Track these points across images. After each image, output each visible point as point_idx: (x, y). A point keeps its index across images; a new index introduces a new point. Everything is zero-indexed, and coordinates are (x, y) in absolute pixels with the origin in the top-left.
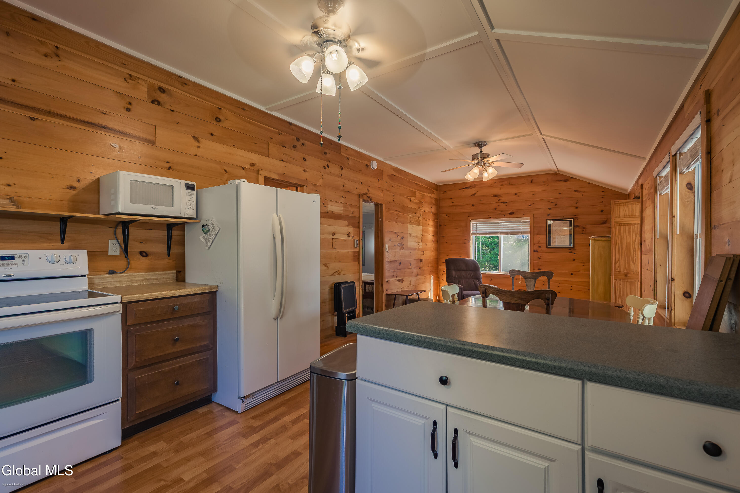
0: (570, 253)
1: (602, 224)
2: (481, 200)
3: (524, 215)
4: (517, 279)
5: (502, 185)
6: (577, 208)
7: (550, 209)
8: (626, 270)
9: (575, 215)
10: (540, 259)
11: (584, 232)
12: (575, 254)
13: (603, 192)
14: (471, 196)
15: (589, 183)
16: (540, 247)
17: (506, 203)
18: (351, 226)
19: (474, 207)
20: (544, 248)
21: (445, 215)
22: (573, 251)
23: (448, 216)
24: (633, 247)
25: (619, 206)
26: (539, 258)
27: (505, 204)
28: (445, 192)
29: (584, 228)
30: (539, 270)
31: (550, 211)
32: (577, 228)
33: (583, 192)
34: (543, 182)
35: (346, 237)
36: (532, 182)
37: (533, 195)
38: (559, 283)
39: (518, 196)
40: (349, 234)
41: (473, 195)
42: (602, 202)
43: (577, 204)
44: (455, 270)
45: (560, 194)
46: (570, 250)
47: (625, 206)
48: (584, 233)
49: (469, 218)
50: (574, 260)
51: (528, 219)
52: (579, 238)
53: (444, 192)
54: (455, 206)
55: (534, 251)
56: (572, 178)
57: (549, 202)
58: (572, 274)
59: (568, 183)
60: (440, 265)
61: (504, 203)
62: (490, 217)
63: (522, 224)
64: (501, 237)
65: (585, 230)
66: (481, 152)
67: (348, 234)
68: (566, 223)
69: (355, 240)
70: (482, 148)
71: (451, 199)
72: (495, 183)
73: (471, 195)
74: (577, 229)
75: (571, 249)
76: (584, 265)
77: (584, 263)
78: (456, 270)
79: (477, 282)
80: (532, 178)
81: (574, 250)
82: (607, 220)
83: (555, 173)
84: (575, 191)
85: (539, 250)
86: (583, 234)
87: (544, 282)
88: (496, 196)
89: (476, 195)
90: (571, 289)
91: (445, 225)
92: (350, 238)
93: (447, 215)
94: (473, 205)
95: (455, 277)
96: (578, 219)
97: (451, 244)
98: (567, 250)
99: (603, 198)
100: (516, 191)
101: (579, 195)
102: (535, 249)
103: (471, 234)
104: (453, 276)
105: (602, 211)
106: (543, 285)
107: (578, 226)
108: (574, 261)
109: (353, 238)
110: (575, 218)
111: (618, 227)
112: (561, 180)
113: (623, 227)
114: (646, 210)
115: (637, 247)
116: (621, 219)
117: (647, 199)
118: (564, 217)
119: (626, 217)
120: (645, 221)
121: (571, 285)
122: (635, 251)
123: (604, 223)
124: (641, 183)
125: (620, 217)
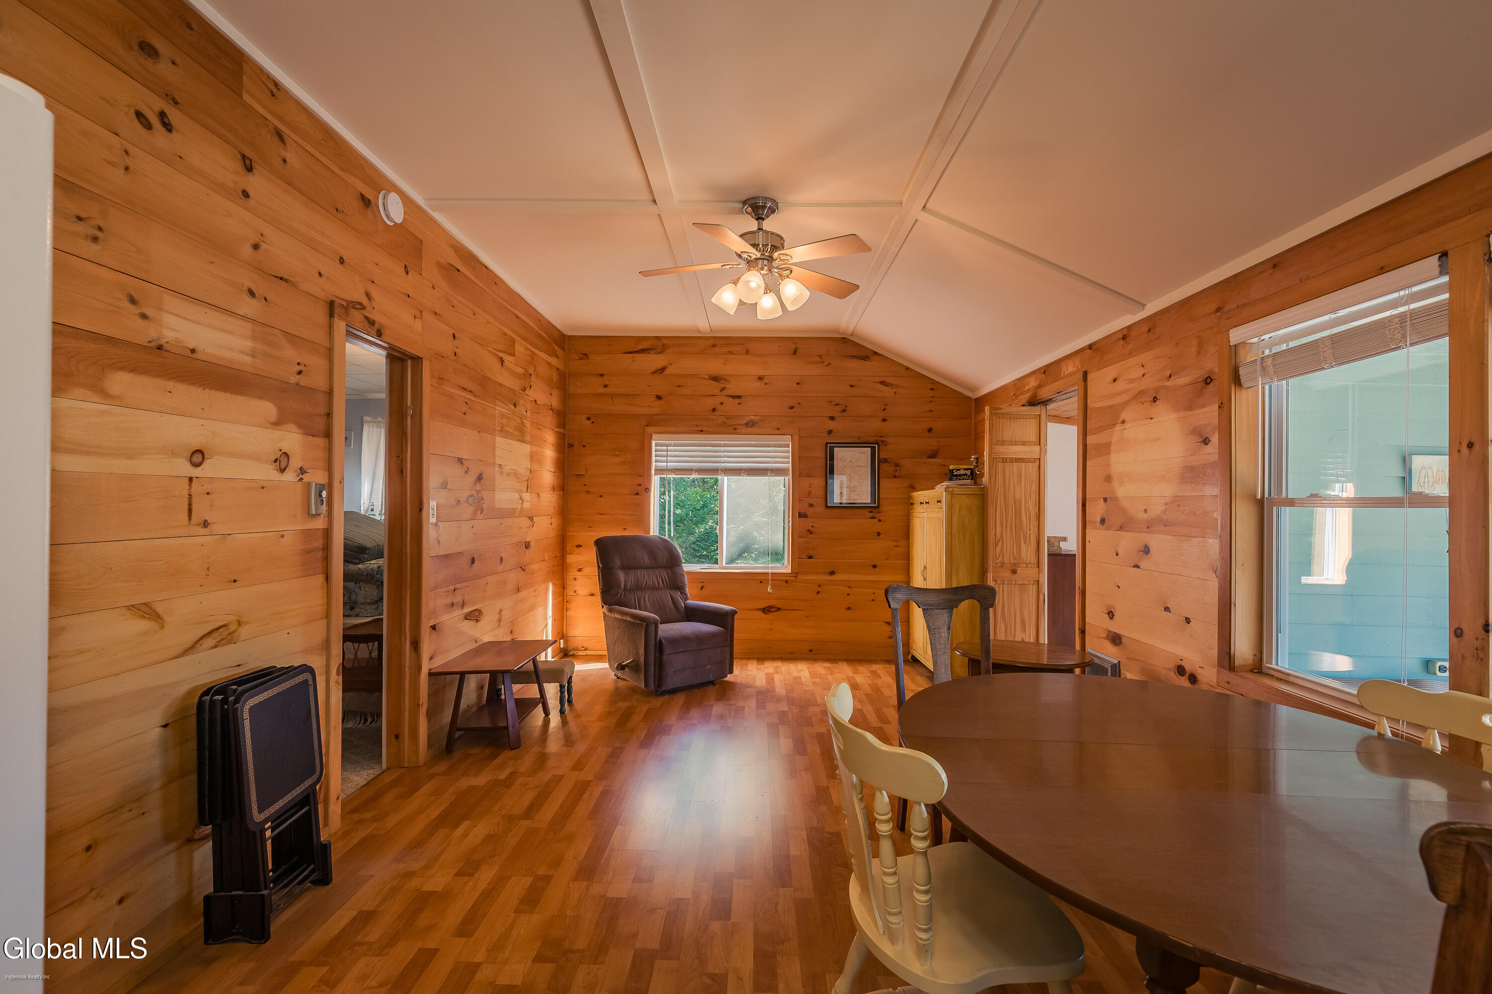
0: (871, 518)
1: (930, 457)
2: (679, 386)
3: (778, 431)
4: (761, 582)
5: (730, 353)
6: (884, 420)
7: (832, 418)
8: (1014, 559)
9: (881, 437)
10: (811, 533)
11: (897, 474)
12: (880, 521)
13: (932, 389)
14: (654, 373)
15: (908, 369)
16: (811, 505)
17: (739, 397)
18: (292, 427)
19: (661, 402)
20: (820, 509)
21: (584, 417)
22: (877, 515)
23: (593, 422)
24: (1025, 508)
25: (1001, 420)
26: (808, 531)
27: (738, 401)
28: (585, 357)
29: (897, 465)
30: (809, 558)
31: (831, 425)
32: (885, 465)
33: (896, 388)
34: (820, 356)
35: (268, 473)
36: (795, 353)
37: (798, 384)
38: (850, 587)
39: (766, 384)
40: (282, 462)
41: (659, 372)
42: (931, 411)
43: (886, 411)
44: (623, 568)
45: (852, 386)
46: (871, 512)
47: (1012, 420)
48: (898, 476)
49: (649, 429)
50: (879, 534)
51: (787, 440)
52: (889, 488)
53: (580, 356)
54: (612, 396)
55: (801, 515)
56: (875, 353)
57: (831, 402)
58: (874, 566)
59: (868, 363)
60: (570, 554)
61: (733, 397)
62: (702, 431)
63: (774, 452)
64: (726, 481)
65: (900, 469)
67: (276, 461)
68: (865, 453)
69: (309, 485)
70: (763, 219)
71: (602, 375)
72: (713, 346)
73: (653, 369)
74: (885, 467)
75: (874, 509)
76: (896, 546)
77: (896, 541)
78: (626, 568)
79: (678, 595)
80: (796, 344)
81: (878, 513)
82: (938, 449)
83: (843, 338)
84: (882, 383)
85: (810, 511)
86: (895, 477)
87: (820, 586)
88: (715, 379)
89: (666, 372)
90: (873, 600)
91: (585, 444)
92: (290, 476)
93: (588, 419)
94: (659, 398)
95: (625, 589)
96: (886, 445)
97: (601, 496)
98: (866, 512)
99: (931, 402)
100: (762, 373)
101: (887, 392)
102: (802, 511)
103: (653, 472)
104: (619, 586)
105: (930, 430)
106: (818, 593)
107: (886, 461)
108: (879, 537)
109: (301, 476)
110: (882, 441)
111: (1000, 465)
112: (854, 356)
113: (1008, 466)
114: (1118, 428)
115: (1033, 509)
116: (1006, 447)
117: (1127, 403)
118: (859, 438)
119: (1016, 443)
120: (1109, 453)
121: (874, 591)
122: (1030, 519)
123: (934, 455)
124: (1075, 369)
125: (1003, 443)
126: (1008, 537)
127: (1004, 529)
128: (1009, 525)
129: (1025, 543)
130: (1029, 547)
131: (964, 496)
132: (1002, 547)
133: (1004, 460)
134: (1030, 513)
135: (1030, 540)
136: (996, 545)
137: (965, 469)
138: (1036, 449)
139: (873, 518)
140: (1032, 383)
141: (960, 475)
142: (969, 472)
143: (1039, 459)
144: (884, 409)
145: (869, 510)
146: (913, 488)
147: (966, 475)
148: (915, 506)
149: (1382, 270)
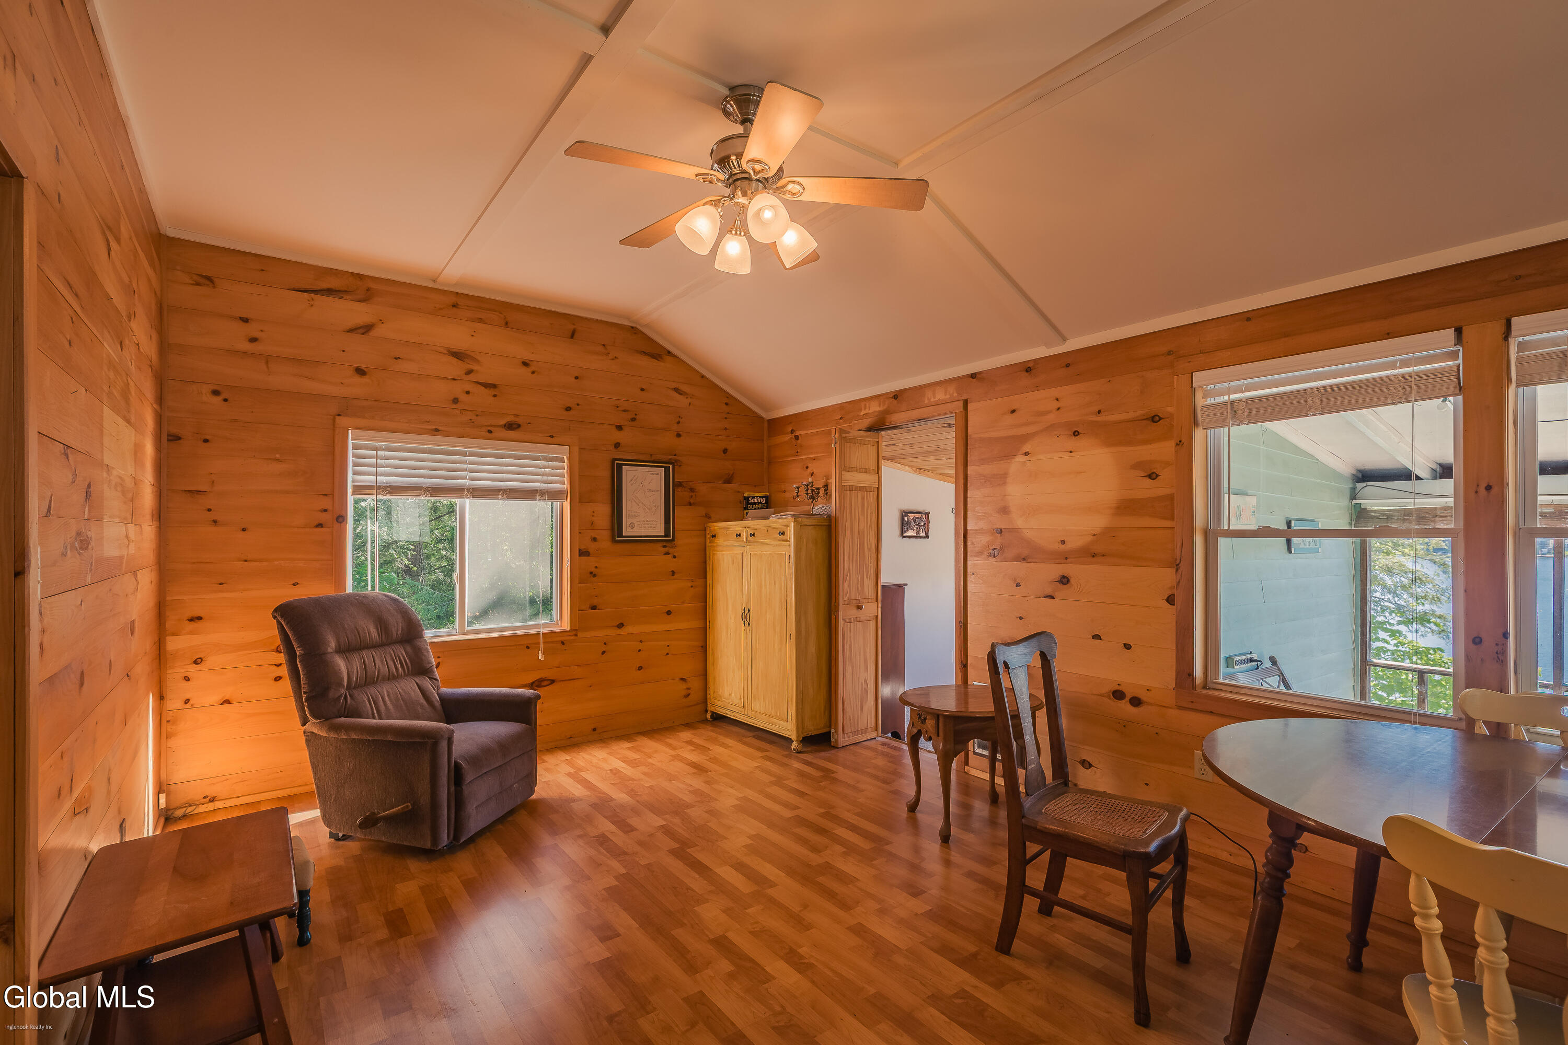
0: (665, 554)
1: (725, 482)
2: (396, 358)
3: (551, 438)
4: (528, 647)
5: (480, 320)
6: (679, 435)
7: (619, 428)
8: (859, 594)
9: (675, 455)
10: (595, 576)
11: (692, 501)
12: (674, 557)
13: (727, 404)
14: (351, 331)
15: (703, 377)
16: (595, 539)
17: (494, 386)
19: (365, 380)
20: (605, 543)
21: (206, 389)
22: (671, 550)
23: (226, 400)
24: (867, 540)
25: (849, 444)
26: (591, 573)
27: (492, 392)
28: (208, 282)
29: (692, 490)
30: (592, 609)
31: (618, 436)
32: (680, 489)
33: (691, 398)
34: (604, 345)
36: (572, 336)
37: (576, 378)
38: (641, 641)
39: (533, 373)
41: (361, 331)
42: (726, 429)
43: (680, 424)
44: (340, 651)
45: (642, 390)
46: (664, 547)
47: (857, 445)
48: (694, 503)
49: (342, 421)
50: (673, 573)
51: (563, 452)
52: (683, 515)
53: (195, 277)
54: (267, 358)
55: (583, 553)
56: (669, 352)
57: (618, 407)
58: (669, 613)
59: (661, 364)
60: (174, 634)
61: (486, 385)
62: (437, 430)
63: (544, 467)
64: (468, 506)
65: (696, 495)
68: (658, 474)
71: (246, 320)
72: (454, 306)
73: (350, 324)
74: (680, 493)
75: (668, 540)
76: (692, 587)
77: (693, 580)
78: (346, 650)
79: (427, 683)
80: (574, 324)
81: (673, 547)
82: (734, 472)
83: (632, 327)
84: (676, 390)
85: (592, 547)
86: (690, 504)
87: (605, 644)
88: (458, 355)
89: (373, 333)
90: (668, 654)
91: (208, 437)
93: (216, 393)
94: (360, 372)
95: (349, 687)
96: (680, 466)
97: (244, 530)
98: (659, 548)
99: (726, 418)
100: (527, 356)
101: (682, 401)
102: (583, 547)
103: (350, 490)
104: (340, 684)
105: (725, 451)
106: (603, 653)
107: (680, 484)
108: (674, 577)
110: (676, 461)
111: (847, 493)
112: (645, 353)
113: (853, 493)
114: (1019, 459)
115: (873, 541)
116: (852, 474)
117: (1034, 434)
118: (651, 455)
119: (858, 470)
120: (1005, 483)
121: (667, 643)
122: (871, 551)
123: (728, 481)
124: (948, 396)
125: (849, 469)
126: (854, 572)
127: (851, 563)
128: (854, 559)
129: (867, 577)
130: (870, 581)
131: (810, 528)
132: (850, 582)
134: (871, 544)
135: (871, 574)
136: (844, 580)
137: (760, 497)
138: (874, 478)
139: (667, 554)
140: (875, 408)
141: (755, 504)
142: (764, 500)
143: (878, 488)
144: (679, 423)
145: (661, 544)
146: (708, 517)
147: (761, 503)
148: (720, 539)
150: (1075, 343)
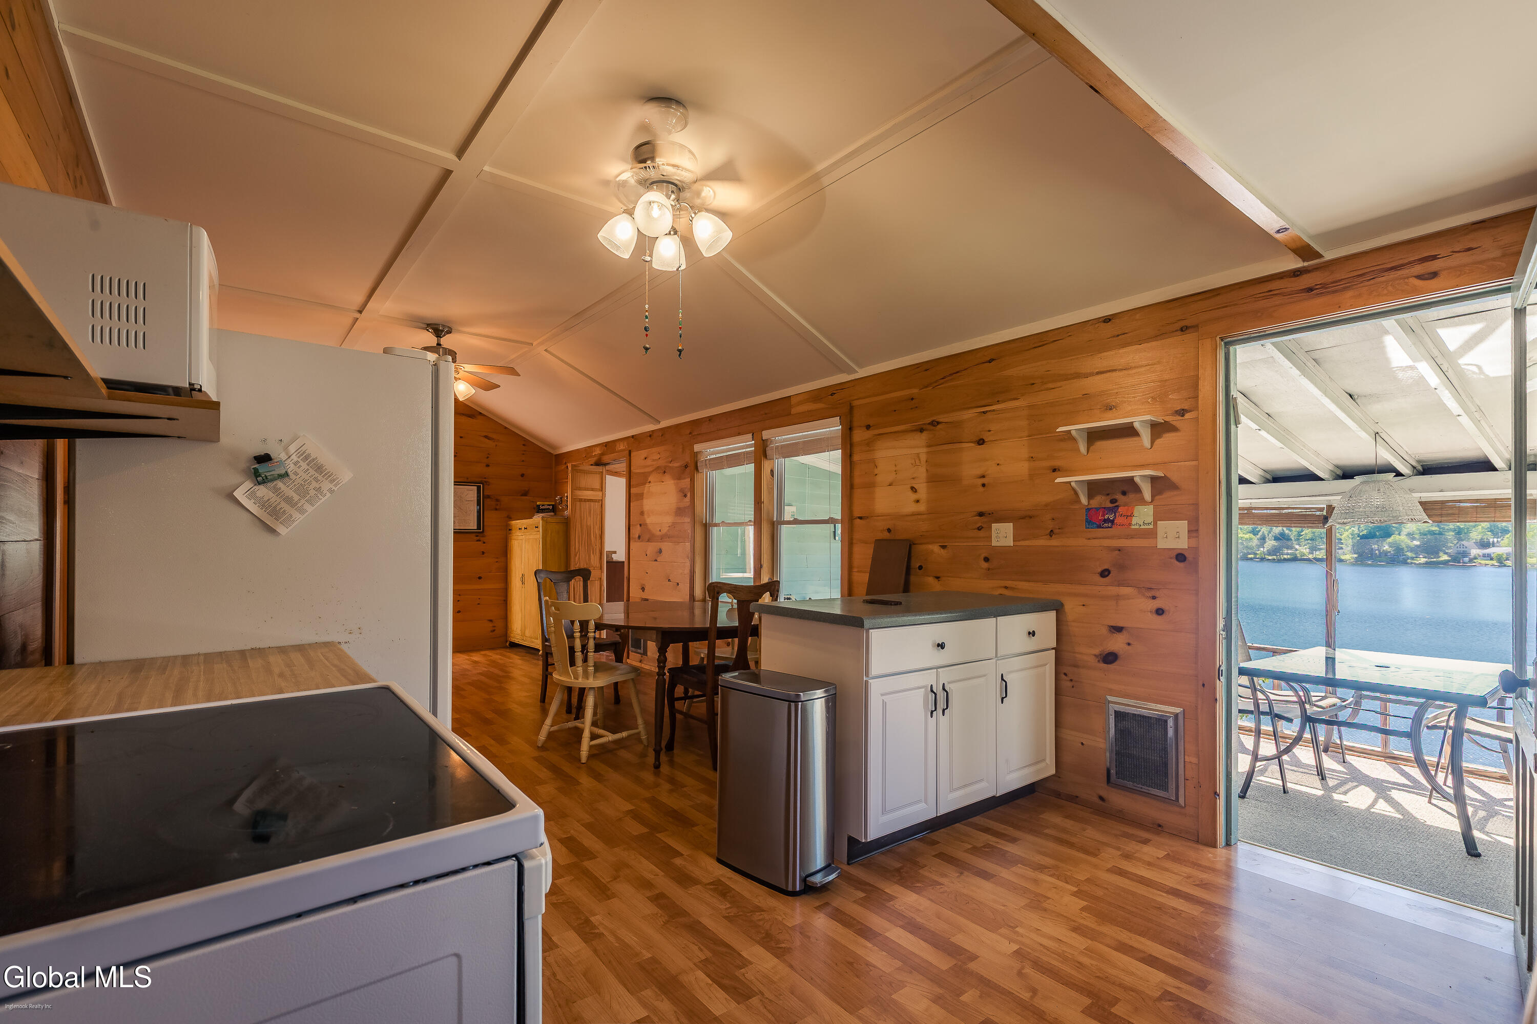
0: (477, 541)
1: (522, 495)
6: (488, 466)
8: (587, 564)
9: (485, 478)
11: (498, 507)
12: (484, 543)
13: (524, 445)
15: (506, 428)
22: (482, 539)
24: (593, 531)
29: (497, 500)
32: (488, 500)
33: (497, 442)
38: (460, 595)
42: (523, 461)
43: (489, 459)
45: (461, 437)
46: (477, 536)
47: (585, 474)
48: (499, 509)
50: (483, 553)
52: (491, 517)
56: (481, 413)
58: (480, 578)
59: (474, 420)
65: (500, 504)
66: (439, 344)
68: (472, 490)
70: (441, 337)
74: (488, 501)
75: (479, 533)
76: (497, 562)
77: (497, 558)
81: (483, 537)
82: (529, 489)
84: (486, 437)
86: (496, 509)
90: (479, 604)
96: (489, 485)
98: (473, 537)
99: (522, 454)
101: (490, 444)
105: (522, 475)
107: (489, 497)
108: (483, 556)
110: (486, 482)
111: (578, 503)
112: (463, 414)
113: (583, 504)
114: (647, 485)
115: (598, 532)
116: (582, 491)
117: (652, 472)
118: (467, 478)
119: (587, 489)
120: (642, 499)
121: (479, 597)
122: (596, 538)
123: (525, 494)
124: (624, 448)
125: (580, 489)
126: (583, 550)
127: (580, 545)
128: (583, 543)
129: (593, 554)
130: (596, 558)
131: (554, 524)
132: (579, 558)
133: (581, 500)
134: (596, 535)
135: (596, 553)
136: (576, 555)
137: (548, 505)
138: (600, 493)
139: (479, 540)
140: (598, 451)
141: (544, 509)
142: (551, 507)
143: (602, 500)
144: (488, 457)
145: (474, 535)
146: (510, 518)
147: (548, 509)
148: (513, 531)
149: (739, 434)
150: (664, 424)
